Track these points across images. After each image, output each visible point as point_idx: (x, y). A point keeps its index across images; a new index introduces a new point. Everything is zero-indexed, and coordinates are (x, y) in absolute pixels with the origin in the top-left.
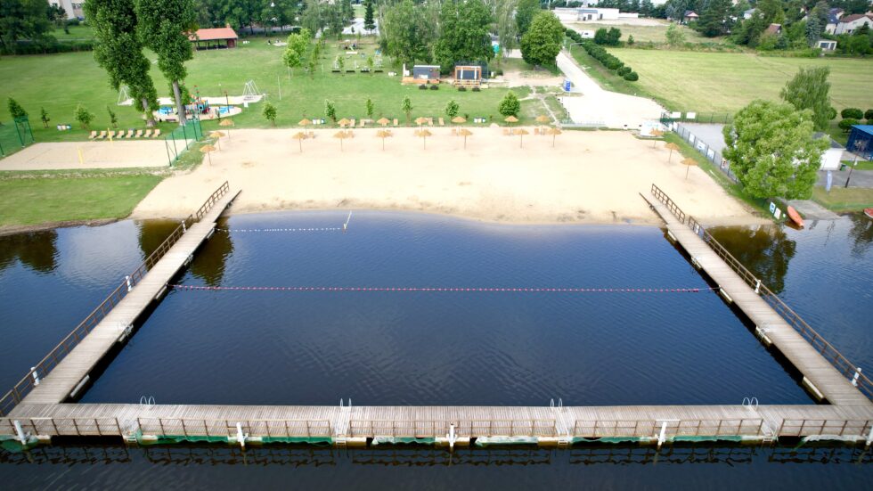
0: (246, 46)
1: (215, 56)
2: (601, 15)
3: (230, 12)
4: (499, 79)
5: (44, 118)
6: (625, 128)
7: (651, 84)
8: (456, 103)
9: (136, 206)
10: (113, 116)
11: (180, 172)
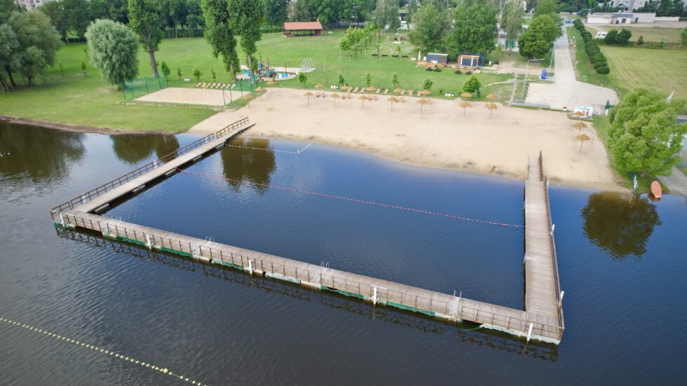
0: (330, 35)
1: (303, 41)
2: (637, 19)
3: (322, 11)
4: (495, 67)
5: (179, 73)
6: (564, 110)
7: (626, 78)
8: (431, 80)
9: (192, 126)
10: (214, 74)
11: (229, 110)
